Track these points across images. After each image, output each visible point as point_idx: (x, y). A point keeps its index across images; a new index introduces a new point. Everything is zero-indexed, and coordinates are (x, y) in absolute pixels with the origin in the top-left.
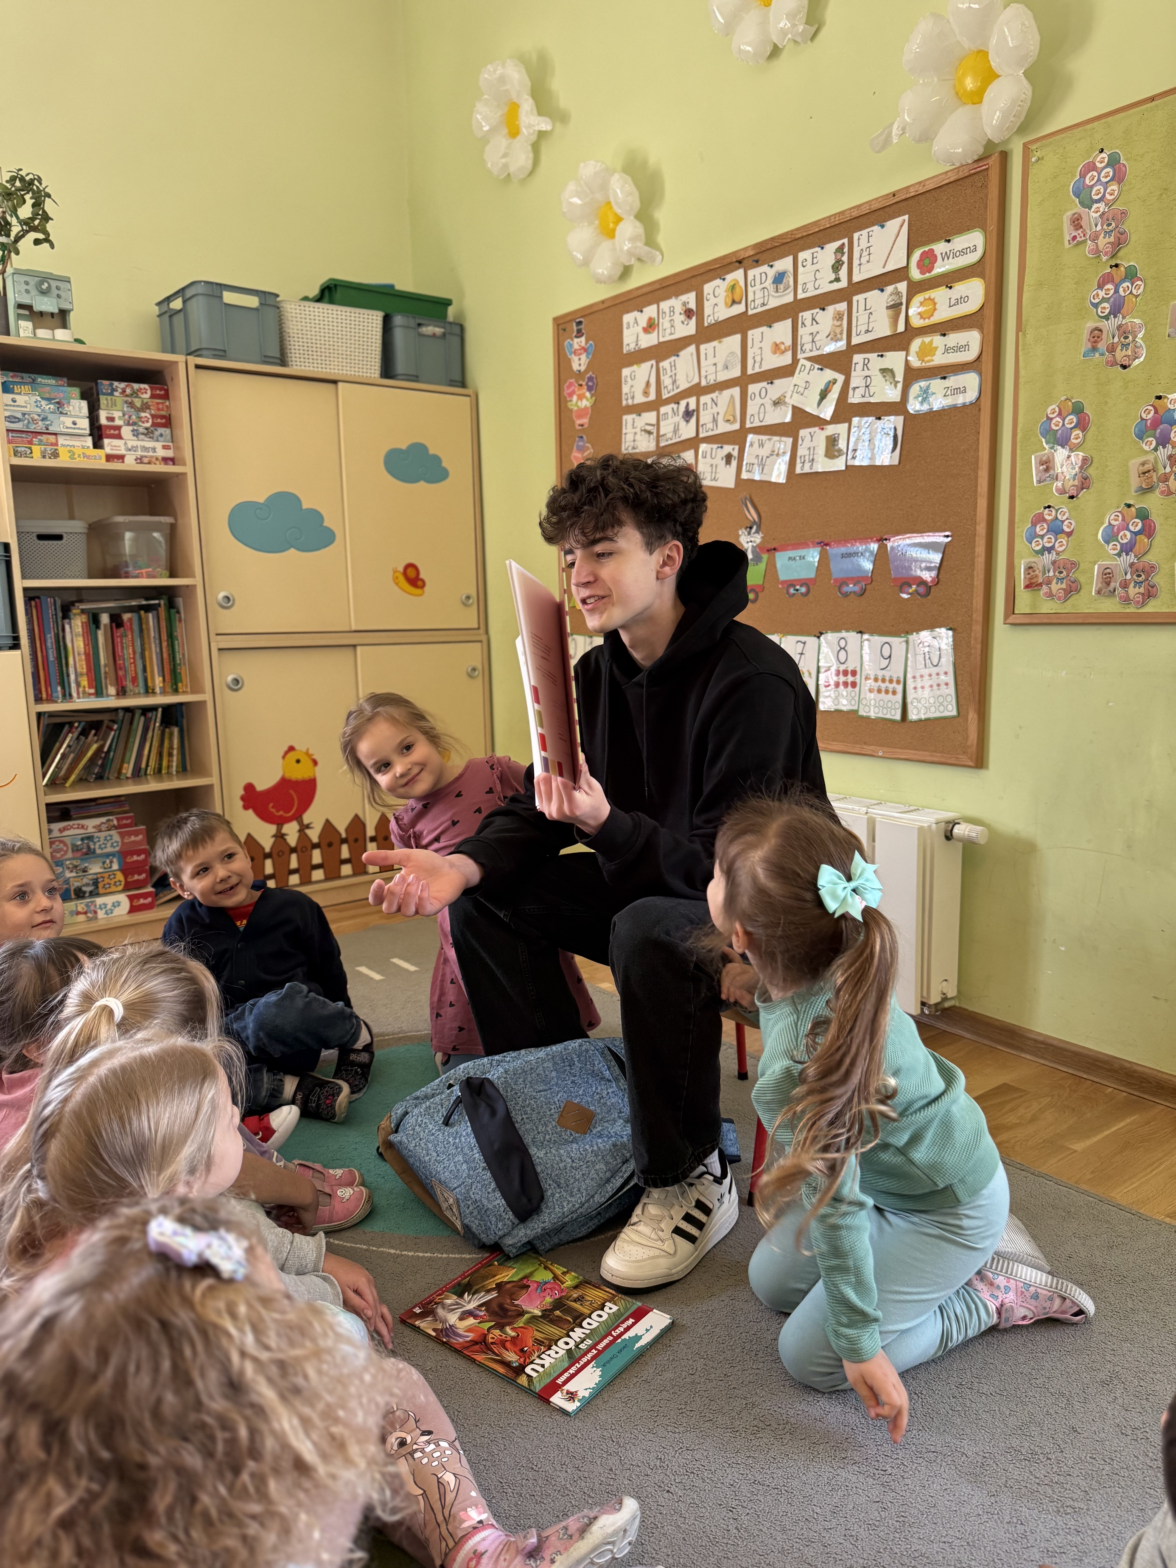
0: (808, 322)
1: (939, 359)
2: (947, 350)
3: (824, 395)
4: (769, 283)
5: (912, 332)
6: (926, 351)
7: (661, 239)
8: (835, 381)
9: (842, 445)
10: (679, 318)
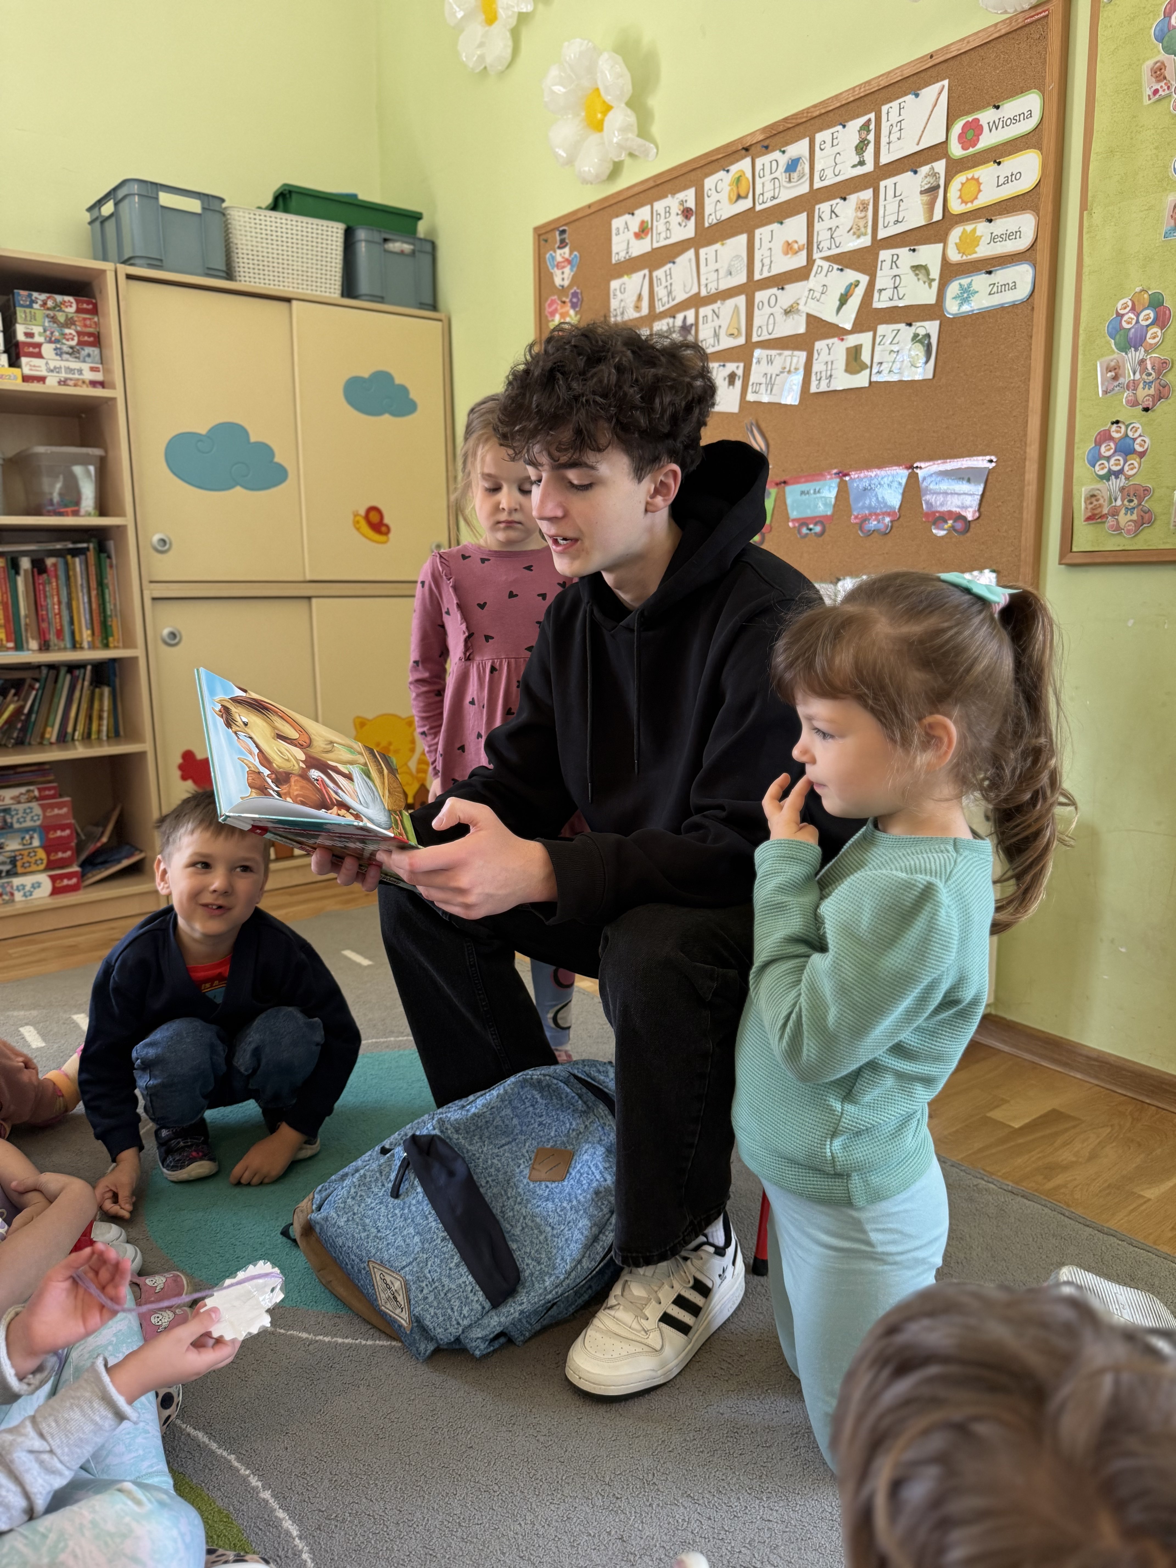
0: (826, 215)
1: (984, 251)
2: (993, 239)
3: (844, 300)
4: (780, 173)
5: (950, 220)
6: (970, 241)
7: (656, 130)
8: (857, 284)
9: (865, 357)
10: (676, 219)
